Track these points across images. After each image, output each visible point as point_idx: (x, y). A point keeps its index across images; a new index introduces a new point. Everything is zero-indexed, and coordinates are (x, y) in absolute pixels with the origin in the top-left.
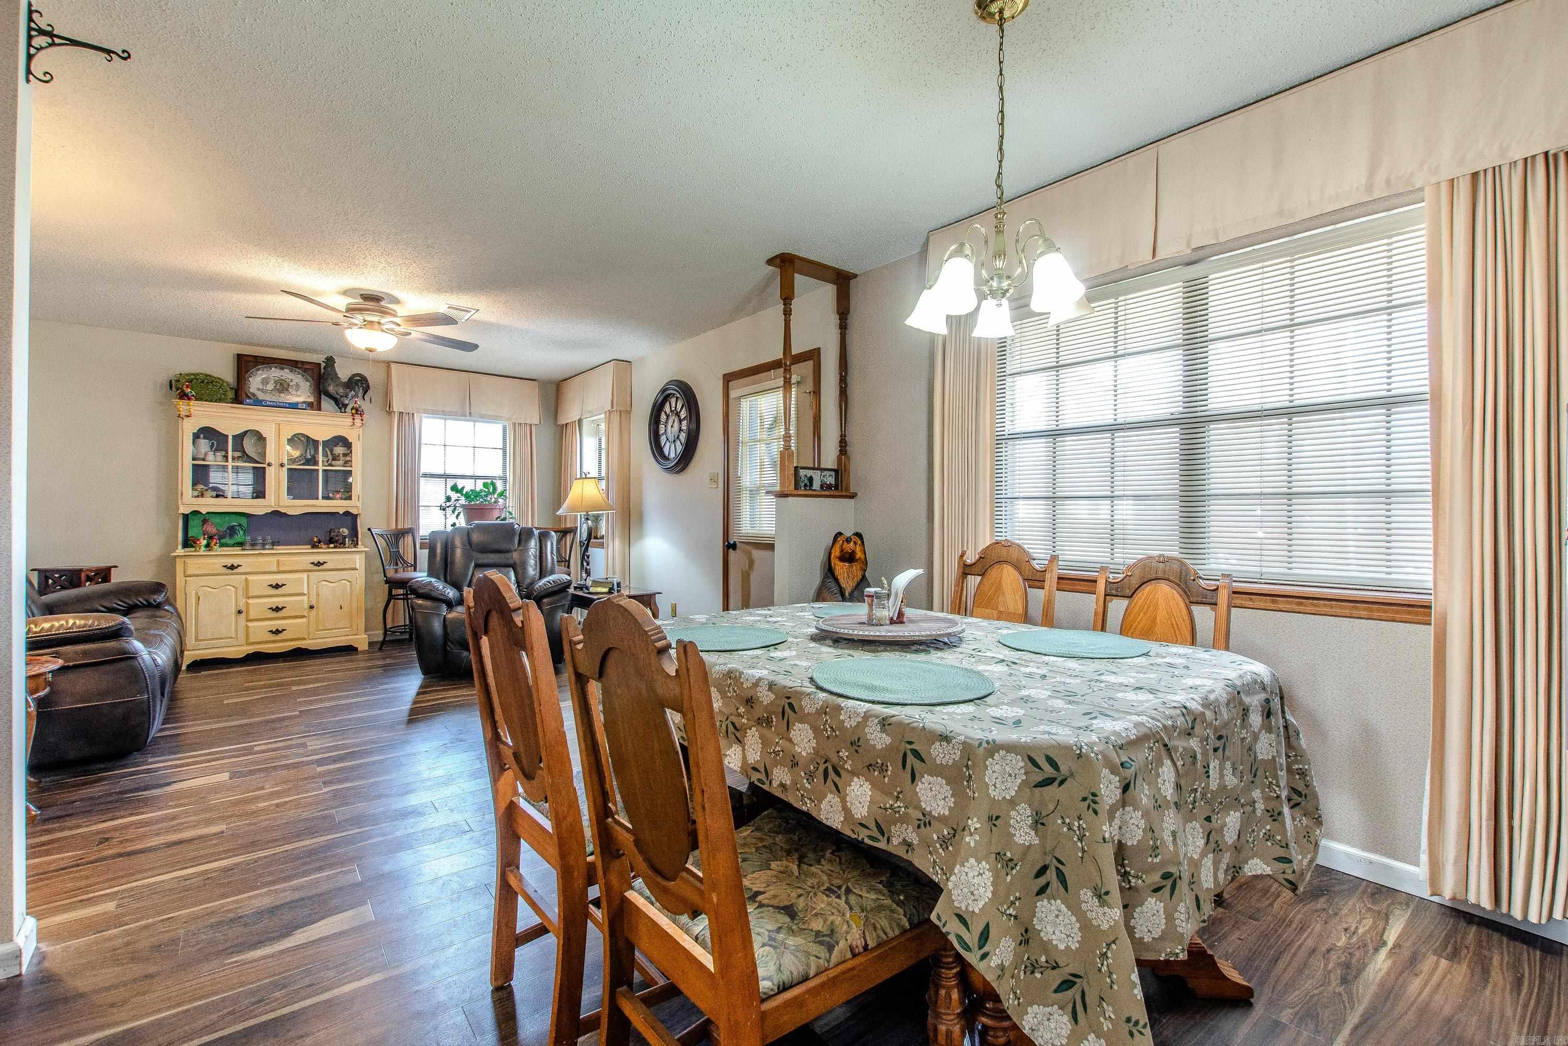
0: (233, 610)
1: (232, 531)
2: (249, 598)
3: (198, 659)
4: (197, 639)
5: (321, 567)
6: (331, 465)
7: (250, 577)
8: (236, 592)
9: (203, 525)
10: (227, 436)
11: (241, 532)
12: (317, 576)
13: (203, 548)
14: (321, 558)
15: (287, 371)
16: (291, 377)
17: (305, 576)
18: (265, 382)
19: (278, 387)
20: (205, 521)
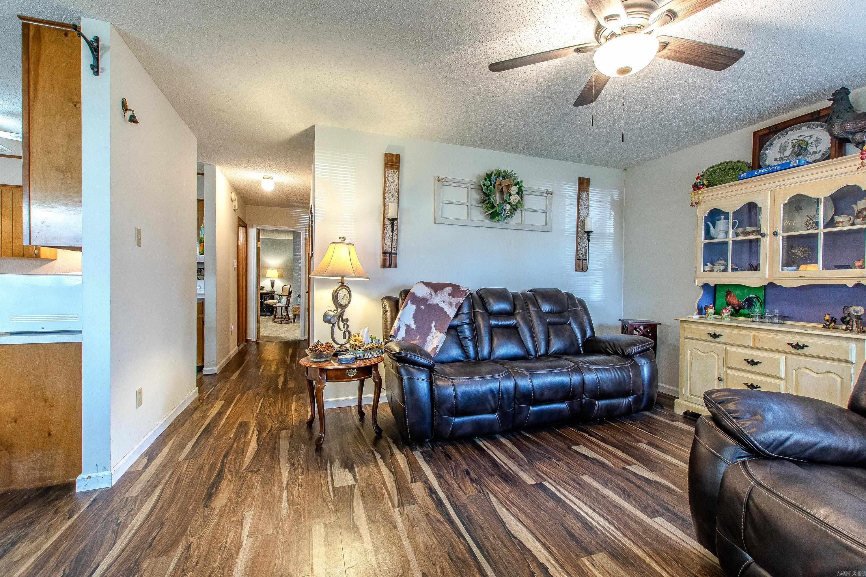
0: (716, 377)
1: (750, 303)
2: (729, 368)
3: (691, 410)
4: (691, 394)
5: (800, 351)
6: (853, 224)
7: (731, 349)
8: (718, 359)
9: (727, 296)
10: (728, 213)
11: (758, 304)
12: (797, 360)
13: (711, 316)
14: (801, 340)
15: (804, 128)
16: (809, 133)
17: (782, 358)
18: (783, 149)
19: (796, 149)
20: (728, 293)
